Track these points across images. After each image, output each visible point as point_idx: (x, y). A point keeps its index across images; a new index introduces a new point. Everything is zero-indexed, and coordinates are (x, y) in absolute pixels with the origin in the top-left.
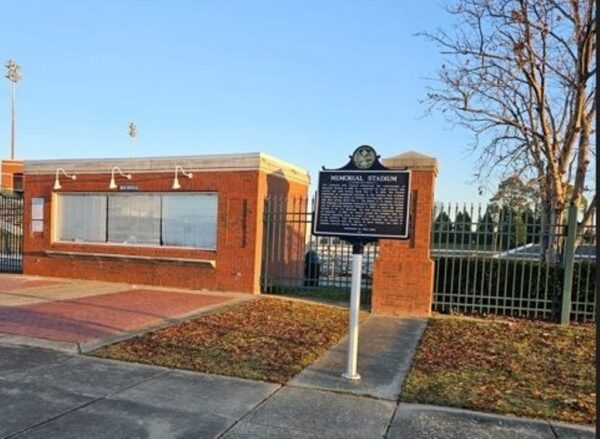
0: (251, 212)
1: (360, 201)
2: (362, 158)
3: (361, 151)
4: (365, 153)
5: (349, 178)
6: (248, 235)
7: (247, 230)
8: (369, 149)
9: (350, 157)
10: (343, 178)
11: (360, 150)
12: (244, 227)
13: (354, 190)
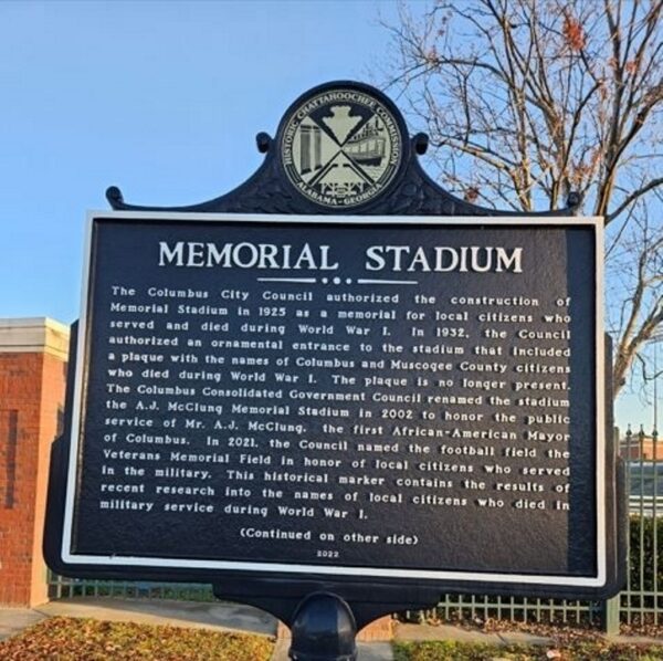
0: (26, 436)
1: (324, 380)
2: (329, 149)
3: (321, 114)
4: (342, 121)
5: (263, 255)
6: (18, 483)
7: (18, 471)
8: (368, 101)
9: (264, 143)
10: (229, 254)
11: (316, 103)
12: (11, 467)
13: (291, 321)
